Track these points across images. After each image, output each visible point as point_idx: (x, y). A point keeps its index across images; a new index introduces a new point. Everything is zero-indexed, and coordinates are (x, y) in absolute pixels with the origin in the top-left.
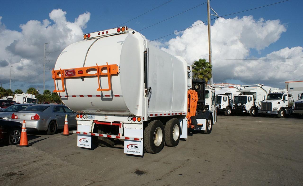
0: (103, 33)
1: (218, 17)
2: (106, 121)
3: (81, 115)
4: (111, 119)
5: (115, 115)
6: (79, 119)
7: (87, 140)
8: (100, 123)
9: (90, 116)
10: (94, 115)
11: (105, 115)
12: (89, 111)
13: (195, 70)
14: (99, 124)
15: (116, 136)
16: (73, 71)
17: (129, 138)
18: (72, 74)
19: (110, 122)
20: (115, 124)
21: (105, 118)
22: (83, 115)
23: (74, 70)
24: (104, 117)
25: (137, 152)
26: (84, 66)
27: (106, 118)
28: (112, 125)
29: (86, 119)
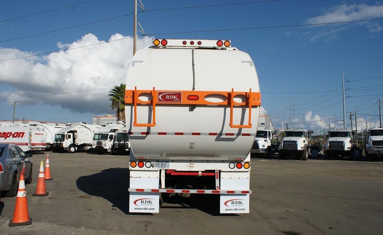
0: (192, 43)
1: (144, 35)
2: (192, 170)
3: (141, 162)
4: (200, 167)
5: (208, 161)
6: (137, 168)
7: (151, 200)
8: (179, 173)
9: (161, 163)
10: (167, 161)
11: (190, 161)
12: (156, 156)
13: (115, 97)
14: (177, 175)
15: (213, 191)
16: (178, 95)
17: (234, 191)
18: (173, 99)
19: (198, 172)
20: (207, 174)
21: (188, 166)
22: (145, 163)
23: (180, 93)
24: (188, 164)
25: (242, 210)
26: (194, 88)
27: (192, 165)
28: (201, 175)
29: (151, 169)
